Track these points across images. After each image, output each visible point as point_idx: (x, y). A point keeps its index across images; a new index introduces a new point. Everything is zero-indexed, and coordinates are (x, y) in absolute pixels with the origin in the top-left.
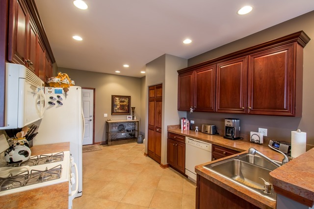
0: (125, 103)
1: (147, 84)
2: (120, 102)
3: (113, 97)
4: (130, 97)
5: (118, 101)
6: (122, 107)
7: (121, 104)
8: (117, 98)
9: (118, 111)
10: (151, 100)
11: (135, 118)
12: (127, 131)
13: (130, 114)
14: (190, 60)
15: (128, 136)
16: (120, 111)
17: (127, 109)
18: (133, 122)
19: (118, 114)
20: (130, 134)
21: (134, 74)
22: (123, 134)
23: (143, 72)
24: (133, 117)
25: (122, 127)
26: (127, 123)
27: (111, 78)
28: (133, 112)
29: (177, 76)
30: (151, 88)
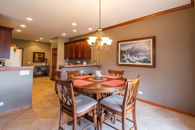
0: (41, 56)
1: (52, 47)
2: (38, 56)
3: (34, 53)
4: (44, 53)
5: (37, 55)
6: (39, 58)
7: (39, 57)
8: (37, 54)
9: (37, 60)
10: (53, 55)
11: (47, 64)
12: (42, 71)
13: (44, 62)
14: (70, 39)
15: (43, 73)
16: (38, 60)
17: (43, 60)
18: (46, 66)
19: (37, 62)
20: (44, 73)
21: (47, 41)
22: (39, 73)
23: (51, 41)
24: (46, 64)
25: (39, 69)
26: (42, 67)
27: (33, 43)
28: (46, 61)
29: (64, 45)
30: (53, 49)
